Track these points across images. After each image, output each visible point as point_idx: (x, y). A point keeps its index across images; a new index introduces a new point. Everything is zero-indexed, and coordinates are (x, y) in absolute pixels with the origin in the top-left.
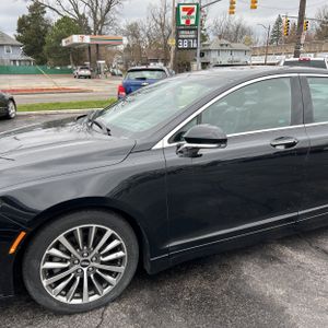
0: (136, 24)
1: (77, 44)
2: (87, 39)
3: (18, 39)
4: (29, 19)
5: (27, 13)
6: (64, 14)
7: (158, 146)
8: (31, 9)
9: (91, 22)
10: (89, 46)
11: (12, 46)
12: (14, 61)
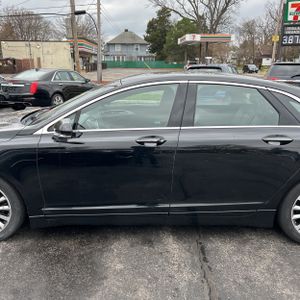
0: (254, 22)
1: (188, 42)
2: (198, 38)
3: (146, 39)
4: (156, 21)
5: (156, 17)
6: (185, 16)
7: (39, 132)
8: (159, 13)
9: (208, 22)
10: (200, 44)
11: (141, 45)
12: (141, 57)
